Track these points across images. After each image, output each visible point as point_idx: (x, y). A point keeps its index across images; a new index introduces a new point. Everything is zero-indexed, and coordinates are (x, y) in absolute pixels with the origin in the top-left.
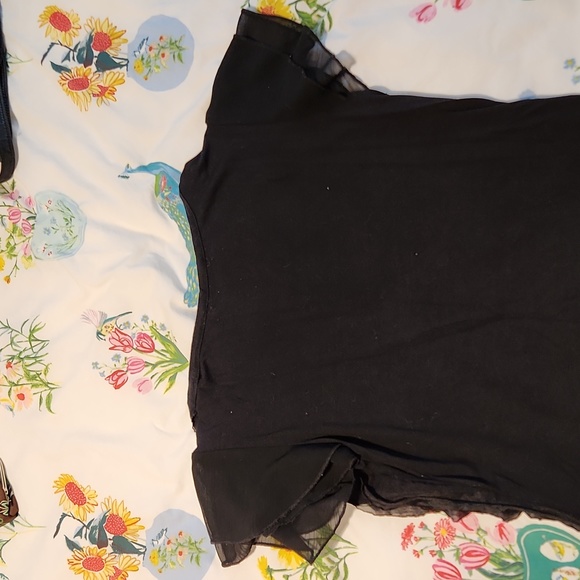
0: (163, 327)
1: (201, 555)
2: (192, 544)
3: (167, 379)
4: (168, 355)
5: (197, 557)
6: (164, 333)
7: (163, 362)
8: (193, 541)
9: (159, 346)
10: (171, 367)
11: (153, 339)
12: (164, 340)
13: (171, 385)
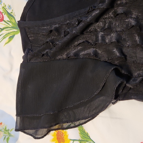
0: (10, 7)
1: (10, 137)
2: (6, 131)
3: (8, 38)
4: (11, 24)
5: (8, 139)
6: (10, 11)
7: (7, 28)
8: (7, 129)
9: (6, 18)
10: (11, 31)
11: (3, 14)
12: (10, 15)
13: (9, 41)
